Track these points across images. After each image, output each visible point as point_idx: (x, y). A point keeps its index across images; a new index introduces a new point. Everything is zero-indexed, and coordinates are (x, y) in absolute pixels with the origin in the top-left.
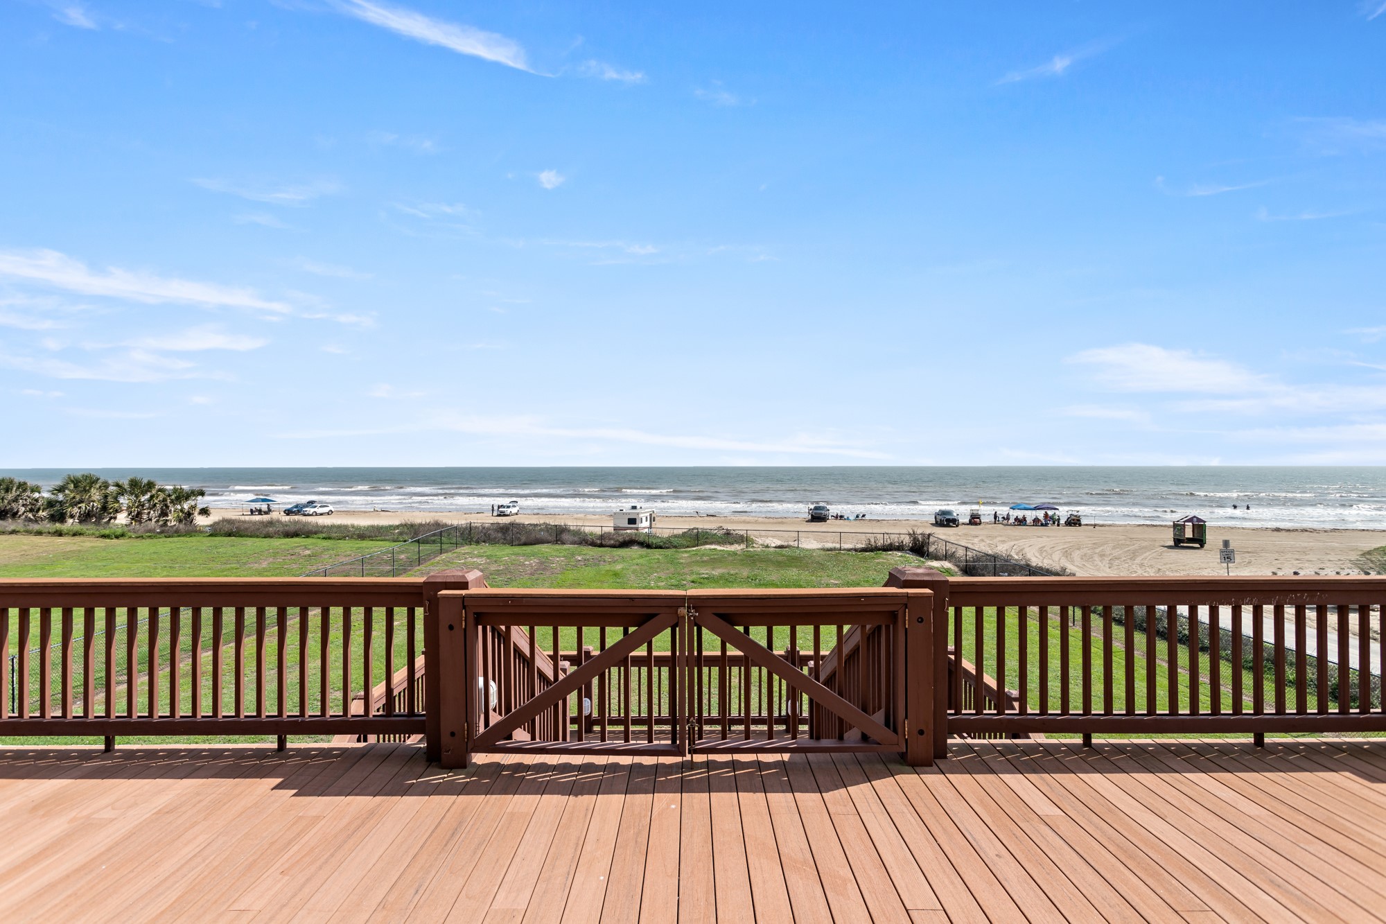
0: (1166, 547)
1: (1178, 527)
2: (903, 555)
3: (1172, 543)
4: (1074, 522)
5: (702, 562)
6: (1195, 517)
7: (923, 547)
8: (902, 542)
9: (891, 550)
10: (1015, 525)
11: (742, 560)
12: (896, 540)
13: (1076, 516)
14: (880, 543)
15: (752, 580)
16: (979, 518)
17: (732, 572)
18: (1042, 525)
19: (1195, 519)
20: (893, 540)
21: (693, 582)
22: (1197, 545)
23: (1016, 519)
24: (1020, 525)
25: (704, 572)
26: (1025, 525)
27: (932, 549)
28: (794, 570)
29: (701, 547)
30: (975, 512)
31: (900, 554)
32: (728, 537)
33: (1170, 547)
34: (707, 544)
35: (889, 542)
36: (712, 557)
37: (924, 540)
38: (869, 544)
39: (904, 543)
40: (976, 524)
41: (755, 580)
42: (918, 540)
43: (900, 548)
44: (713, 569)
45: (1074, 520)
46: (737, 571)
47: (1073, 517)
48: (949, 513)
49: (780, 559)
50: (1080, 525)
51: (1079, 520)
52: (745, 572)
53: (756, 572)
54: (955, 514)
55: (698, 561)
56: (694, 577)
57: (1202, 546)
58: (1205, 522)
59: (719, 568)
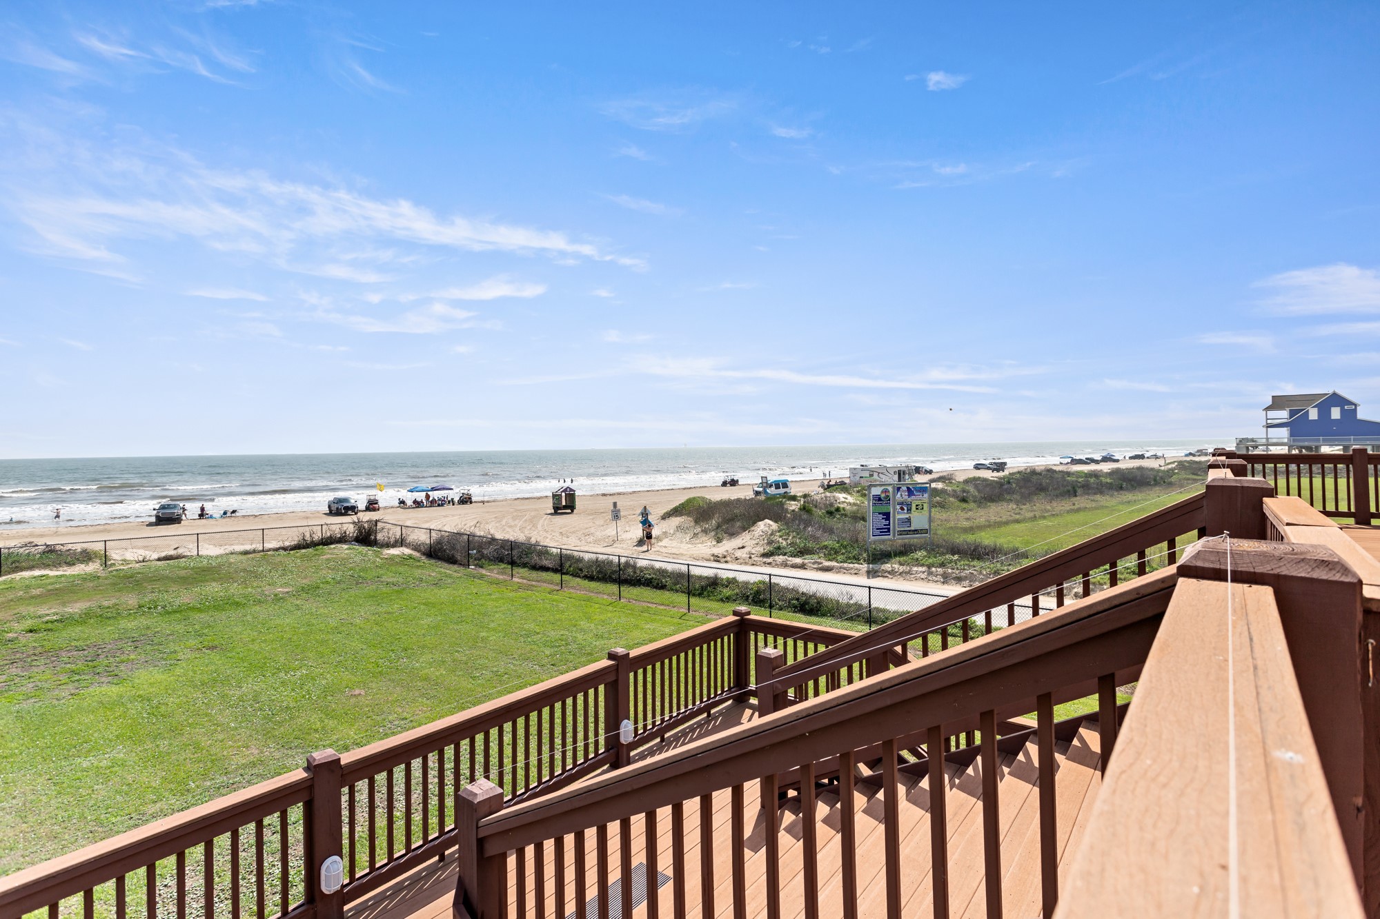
0: (549, 514)
1: (556, 497)
2: (351, 546)
3: (553, 511)
4: (466, 500)
5: (32, 597)
6: (568, 487)
7: (370, 535)
8: (345, 533)
9: (332, 543)
10: (413, 508)
11: (115, 584)
12: (337, 531)
13: (468, 494)
14: (317, 537)
15: (150, 608)
16: (376, 503)
17: (106, 603)
18: (439, 505)
19: (568, 489)
20: (334, 531)
21: (31, 631)
22: (569, 511)
23: (415, 502)
24: (418, 507)
25: (47, 612)
26: (423, 507)
27: (380, 537)
28: (214, 584)
29: (13, 576)
30: (372, 498)
31: (345, 546)
32: (52, 556)
33: (551, 514)
34: (22, 570)
35: (329, 535)
36: (50, 587)
37: (371, 527)
38: (304, 539)
39: (348, 533)
40: (374, 510)
41: (156, 607)
42: (364, 528)
43: (342, 539)
44: (64, 604)
45: (466, 498)
46: (114, 601)
47: (465, 496)
48: (346, 500)
49: (183, 573)
50: (471, 503)
51: (470, 498)
52: (132, 600)
53: (150, 597)
54: (353, 501)
55: (21, 598)
56: (29, 623)
57: (572, 511)
58: (574, 491)
59: (76, 602)
